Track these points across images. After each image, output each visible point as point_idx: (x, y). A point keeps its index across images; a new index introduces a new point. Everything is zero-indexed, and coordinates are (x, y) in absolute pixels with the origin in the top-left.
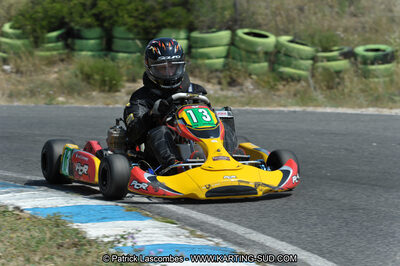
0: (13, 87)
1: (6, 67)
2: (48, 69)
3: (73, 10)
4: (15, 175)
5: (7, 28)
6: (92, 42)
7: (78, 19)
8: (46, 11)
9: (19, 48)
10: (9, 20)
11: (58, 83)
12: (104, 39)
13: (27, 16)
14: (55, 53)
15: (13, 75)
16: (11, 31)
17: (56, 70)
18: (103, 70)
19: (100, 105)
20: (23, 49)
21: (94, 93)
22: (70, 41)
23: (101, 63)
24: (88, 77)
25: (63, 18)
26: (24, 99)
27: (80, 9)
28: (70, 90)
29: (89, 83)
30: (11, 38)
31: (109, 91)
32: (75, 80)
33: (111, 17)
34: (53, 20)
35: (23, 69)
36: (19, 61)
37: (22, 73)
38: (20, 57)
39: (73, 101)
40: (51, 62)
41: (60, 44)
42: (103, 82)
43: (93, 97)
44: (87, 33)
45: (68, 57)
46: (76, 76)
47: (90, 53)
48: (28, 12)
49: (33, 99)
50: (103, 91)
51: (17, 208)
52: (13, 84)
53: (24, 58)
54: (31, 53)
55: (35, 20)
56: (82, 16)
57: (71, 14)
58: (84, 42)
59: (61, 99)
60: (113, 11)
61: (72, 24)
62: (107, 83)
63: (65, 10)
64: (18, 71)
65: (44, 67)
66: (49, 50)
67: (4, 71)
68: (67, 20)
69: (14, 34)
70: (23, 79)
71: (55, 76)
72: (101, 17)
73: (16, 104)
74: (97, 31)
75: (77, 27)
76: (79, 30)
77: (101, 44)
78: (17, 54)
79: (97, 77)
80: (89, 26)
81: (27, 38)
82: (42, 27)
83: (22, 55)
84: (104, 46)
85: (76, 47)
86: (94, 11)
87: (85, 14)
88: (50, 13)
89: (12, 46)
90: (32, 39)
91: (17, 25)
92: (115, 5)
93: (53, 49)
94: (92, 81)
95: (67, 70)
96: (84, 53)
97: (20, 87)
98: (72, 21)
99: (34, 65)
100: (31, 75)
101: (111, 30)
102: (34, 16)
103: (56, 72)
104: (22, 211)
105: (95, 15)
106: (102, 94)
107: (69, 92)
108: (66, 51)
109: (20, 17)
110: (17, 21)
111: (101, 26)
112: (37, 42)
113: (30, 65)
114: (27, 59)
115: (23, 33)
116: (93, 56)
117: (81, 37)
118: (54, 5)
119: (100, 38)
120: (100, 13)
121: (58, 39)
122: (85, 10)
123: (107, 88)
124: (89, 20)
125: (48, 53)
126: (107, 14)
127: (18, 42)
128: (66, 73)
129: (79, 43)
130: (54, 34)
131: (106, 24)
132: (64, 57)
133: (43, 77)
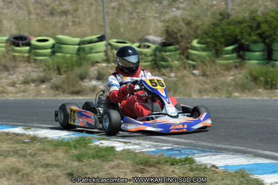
0: (201, 86)
1: (196, 72)
2: (226, 73)
3: (244, 31)
4: (210, 144)
5: (195, 43)
6: (258, 53)
7: (247, 37)
8: (223, 31)
9: (205, 58)
10: (197, 38)
11: (233, 83)
12: (266, 52)
13: (210, 34)
14: (231, 61)
15: (201, 78)
16: (198, 45)
17: (232, 73)
18: (266, 74)
19: (266, 98)
20: (208, 58)
21: (260, 90)
22: (241, 53)
23: (264, 69)
24: (255, 79)
25: (236, 36)
26: (211, 94)
27: (249, 30)
28: (243, 88)
29: (256, 83)
30: (199, 51)
31: (271, 89)
32: (246, 80)
33: (271, 36)
34: (229, 38)
35: (208, 73)
36: (205, 67)
37: (207, 76)
38: (205, 64)
39: (244, 96)
40: (228, 68)
41: (234, 55)
42: (266, 82)
43: (259, 93)
44: (254, 47)
45: (241, 65)
46: (247, 78)
47: (256, 62)
48: (210, 32)
49: (217, 94)
50: (266, 89)
51: (214, 166)
52: (201, 84)
53: (208, 65)
54: (214, 62)
55: (216, 38)
56: (250, 35)
57: (242, 33)
58: (252, 53)
59: (236, 94)
60: (272, 32)
61: (243, 41)
62: (270, 83)
63: (238, 31)
64: (204, 75)
65: (223, 72)
66: (226, 59)
67: (193, 74)
68: (239, 38)
69: (200, 47)
70: (209, 81)
71: (232, 78)
72: (264, 35)
73: (205, 97)
74: (261, 46)
75: (246, 43)
76: (248, 45)
77: (263, 55)
78: (203, 62)
79: (262, 79)
80: (255, 42)
81: (210, 51)
82: (221, 43)
83: (207, 63)
84: (266, 56)
85: (246, 57)
86: (259, 31)
87: (252, 34)
88: (226, 33)
89: (199, 57)
90: (214, 52)
91: (202, 41)
92: (274, 27)
93: (230, 59)
94: (258, 82)
95: (240, 74)
96: (252, 62)
97: (206, 86)
98: (242, 38)
99: (216, 70)
100: (214, 77)
101: (271, 45)
102: (215, 35)
103: (232, 75)
104: (217, 168)
105: (259, 34)
106: (266, 91)
107: (242, 89)
108: (239, 60)
109: (204, 35)
110: (202, 39)
111: (264, 42)
112: (218, 54)
113: (213, 70)
114: (211, 66)
115: (207, 47)
116: (259, 64)
117: (249, 50)
118: (230, 26)
119: (263, 51)
120: (263, 33)
121: (233, 51)
122: (252, 30)
123: (269, 86)
124: (255, 38)
125: (226, 62)
126: (268, 33)
127: (204, 54)
128: (240, 76)
129: (248, 54)
130: (230, 48)
131: (267, 41)
132: (237, 64)
133: (223, 78)
